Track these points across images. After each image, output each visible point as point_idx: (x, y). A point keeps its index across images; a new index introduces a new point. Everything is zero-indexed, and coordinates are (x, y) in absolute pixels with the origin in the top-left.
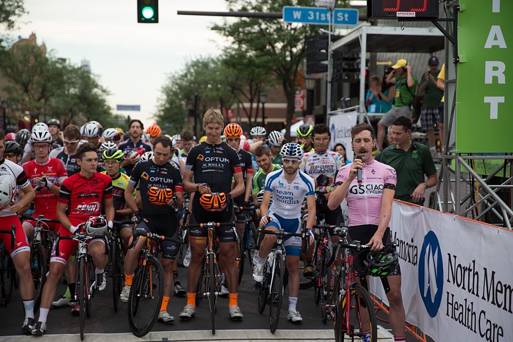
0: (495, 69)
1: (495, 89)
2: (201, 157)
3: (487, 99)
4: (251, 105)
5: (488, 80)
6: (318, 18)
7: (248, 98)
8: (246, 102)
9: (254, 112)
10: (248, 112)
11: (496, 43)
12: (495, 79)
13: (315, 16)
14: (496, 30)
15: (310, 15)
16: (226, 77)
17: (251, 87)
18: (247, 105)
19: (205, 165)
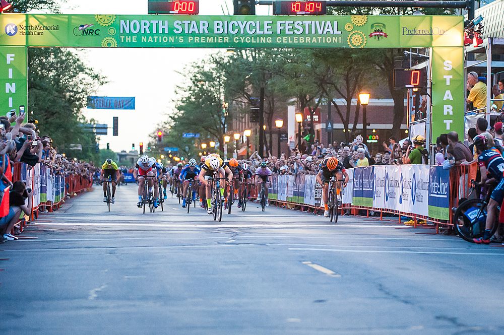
0: (448, 108)
1: (448, 117)
3: (445, 121)
5: (445, 113)
11: (448, 98)
12: (448, 112)
14: (448, 92)
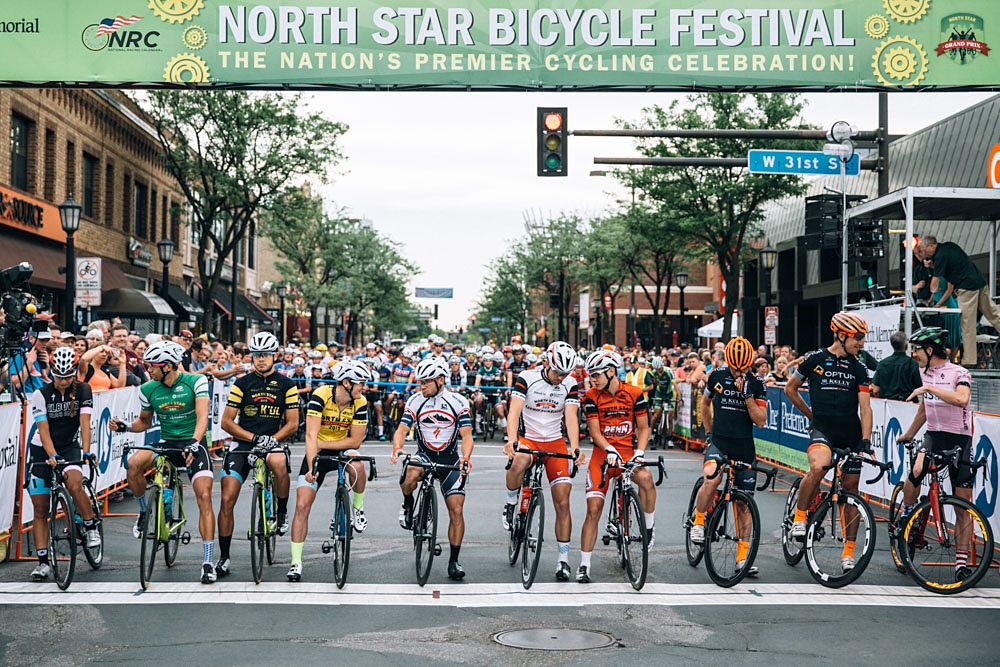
2: (819, 370)
4: (659, 289)
6: (799, 166)
7: (652, 279)
8: (649, 285)
9: (662, 301)
10: (654, 299)
13: (796, 163)
15: (788, 162)
16: (622, 248)
17: (657, 262)
18: (652, 289)
19: (825, 381)
